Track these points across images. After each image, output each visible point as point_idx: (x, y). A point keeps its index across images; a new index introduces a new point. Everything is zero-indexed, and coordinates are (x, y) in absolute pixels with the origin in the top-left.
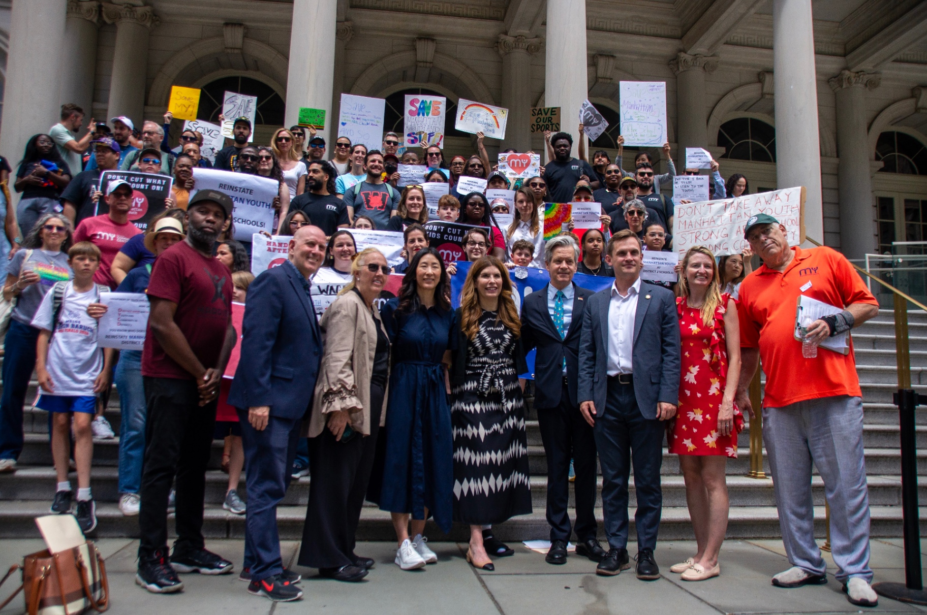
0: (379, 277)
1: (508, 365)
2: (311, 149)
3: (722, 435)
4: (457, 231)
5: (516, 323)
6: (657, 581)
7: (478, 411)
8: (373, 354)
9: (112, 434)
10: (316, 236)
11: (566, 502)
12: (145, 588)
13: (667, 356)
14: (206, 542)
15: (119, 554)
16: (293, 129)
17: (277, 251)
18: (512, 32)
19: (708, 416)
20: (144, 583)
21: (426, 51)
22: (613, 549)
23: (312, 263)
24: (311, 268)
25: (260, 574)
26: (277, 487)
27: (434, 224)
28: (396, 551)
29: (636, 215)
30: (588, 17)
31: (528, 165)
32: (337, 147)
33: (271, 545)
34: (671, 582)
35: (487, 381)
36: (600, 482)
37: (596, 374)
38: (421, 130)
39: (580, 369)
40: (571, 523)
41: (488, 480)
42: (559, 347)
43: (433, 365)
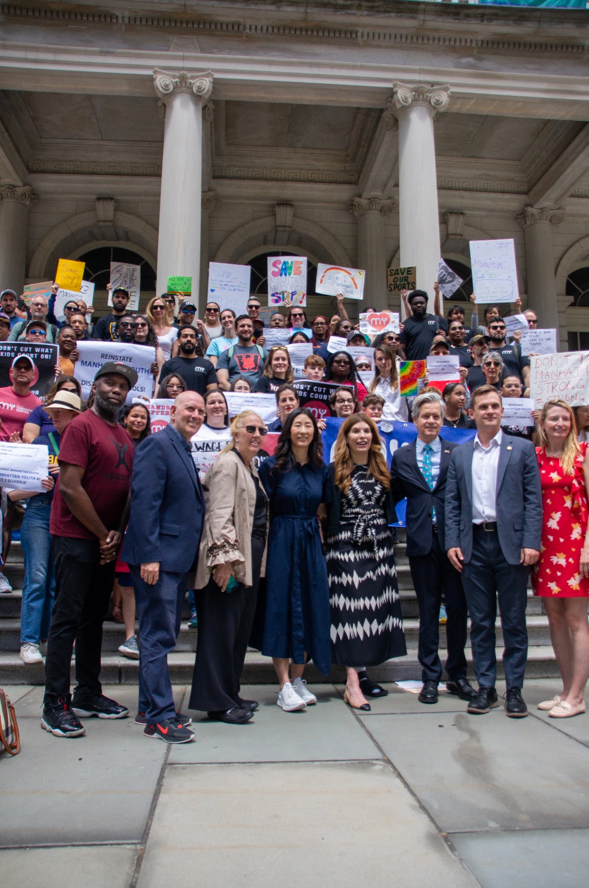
0: (256, 438)
1: (379, 515)
2: (182, 314)
3: (584, 577)
4: (322, 390)
5: (386, 476)
6: (526, 718)
7: (352, 560)
8: (253, 510)
9: (10, 588)
10: (195, 401)
11: (437, 644)
12: (51, 732)
13: (529, 504)
14: (103, 687)
15: (23, 699)
16: (164, 296)
17: (155, 413)
18: (365, 195)
19: (571, 560)
20: (49, 727)
21: (285, 216)
22: (482, 687)
23: (192, 427)
24: (191, 432)
25: (155, 718)
26: (168, 637)
27: (301, 383)
28: (277, 693)
29: (492, 366)
30: (438, 177)
31: (387, 322)
32: (207, 312)
33: (163, 690)
34: (539, 719)
35: (360, 530)
36: (469, 623)
37: (461, 523)
38: (284, 289)
39: (446, 517)
40: (442, 663)
41: (362, 624)
42: (428, 497)
43: (309, 519)
